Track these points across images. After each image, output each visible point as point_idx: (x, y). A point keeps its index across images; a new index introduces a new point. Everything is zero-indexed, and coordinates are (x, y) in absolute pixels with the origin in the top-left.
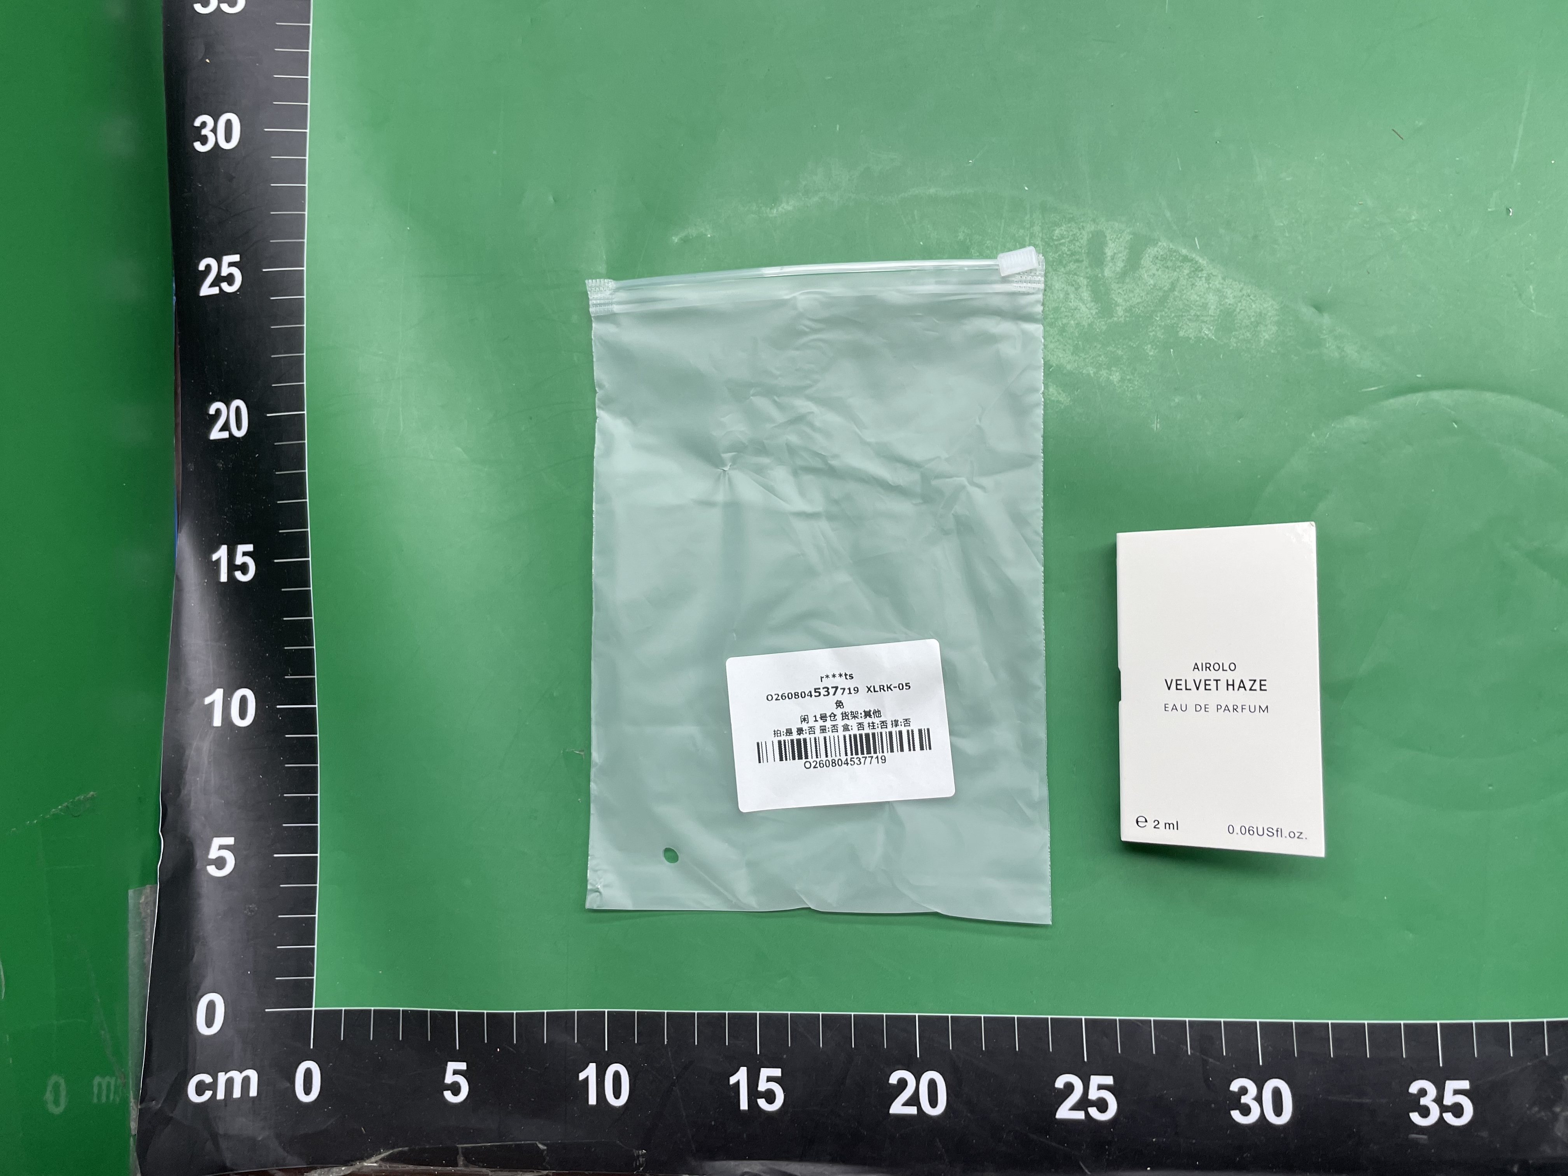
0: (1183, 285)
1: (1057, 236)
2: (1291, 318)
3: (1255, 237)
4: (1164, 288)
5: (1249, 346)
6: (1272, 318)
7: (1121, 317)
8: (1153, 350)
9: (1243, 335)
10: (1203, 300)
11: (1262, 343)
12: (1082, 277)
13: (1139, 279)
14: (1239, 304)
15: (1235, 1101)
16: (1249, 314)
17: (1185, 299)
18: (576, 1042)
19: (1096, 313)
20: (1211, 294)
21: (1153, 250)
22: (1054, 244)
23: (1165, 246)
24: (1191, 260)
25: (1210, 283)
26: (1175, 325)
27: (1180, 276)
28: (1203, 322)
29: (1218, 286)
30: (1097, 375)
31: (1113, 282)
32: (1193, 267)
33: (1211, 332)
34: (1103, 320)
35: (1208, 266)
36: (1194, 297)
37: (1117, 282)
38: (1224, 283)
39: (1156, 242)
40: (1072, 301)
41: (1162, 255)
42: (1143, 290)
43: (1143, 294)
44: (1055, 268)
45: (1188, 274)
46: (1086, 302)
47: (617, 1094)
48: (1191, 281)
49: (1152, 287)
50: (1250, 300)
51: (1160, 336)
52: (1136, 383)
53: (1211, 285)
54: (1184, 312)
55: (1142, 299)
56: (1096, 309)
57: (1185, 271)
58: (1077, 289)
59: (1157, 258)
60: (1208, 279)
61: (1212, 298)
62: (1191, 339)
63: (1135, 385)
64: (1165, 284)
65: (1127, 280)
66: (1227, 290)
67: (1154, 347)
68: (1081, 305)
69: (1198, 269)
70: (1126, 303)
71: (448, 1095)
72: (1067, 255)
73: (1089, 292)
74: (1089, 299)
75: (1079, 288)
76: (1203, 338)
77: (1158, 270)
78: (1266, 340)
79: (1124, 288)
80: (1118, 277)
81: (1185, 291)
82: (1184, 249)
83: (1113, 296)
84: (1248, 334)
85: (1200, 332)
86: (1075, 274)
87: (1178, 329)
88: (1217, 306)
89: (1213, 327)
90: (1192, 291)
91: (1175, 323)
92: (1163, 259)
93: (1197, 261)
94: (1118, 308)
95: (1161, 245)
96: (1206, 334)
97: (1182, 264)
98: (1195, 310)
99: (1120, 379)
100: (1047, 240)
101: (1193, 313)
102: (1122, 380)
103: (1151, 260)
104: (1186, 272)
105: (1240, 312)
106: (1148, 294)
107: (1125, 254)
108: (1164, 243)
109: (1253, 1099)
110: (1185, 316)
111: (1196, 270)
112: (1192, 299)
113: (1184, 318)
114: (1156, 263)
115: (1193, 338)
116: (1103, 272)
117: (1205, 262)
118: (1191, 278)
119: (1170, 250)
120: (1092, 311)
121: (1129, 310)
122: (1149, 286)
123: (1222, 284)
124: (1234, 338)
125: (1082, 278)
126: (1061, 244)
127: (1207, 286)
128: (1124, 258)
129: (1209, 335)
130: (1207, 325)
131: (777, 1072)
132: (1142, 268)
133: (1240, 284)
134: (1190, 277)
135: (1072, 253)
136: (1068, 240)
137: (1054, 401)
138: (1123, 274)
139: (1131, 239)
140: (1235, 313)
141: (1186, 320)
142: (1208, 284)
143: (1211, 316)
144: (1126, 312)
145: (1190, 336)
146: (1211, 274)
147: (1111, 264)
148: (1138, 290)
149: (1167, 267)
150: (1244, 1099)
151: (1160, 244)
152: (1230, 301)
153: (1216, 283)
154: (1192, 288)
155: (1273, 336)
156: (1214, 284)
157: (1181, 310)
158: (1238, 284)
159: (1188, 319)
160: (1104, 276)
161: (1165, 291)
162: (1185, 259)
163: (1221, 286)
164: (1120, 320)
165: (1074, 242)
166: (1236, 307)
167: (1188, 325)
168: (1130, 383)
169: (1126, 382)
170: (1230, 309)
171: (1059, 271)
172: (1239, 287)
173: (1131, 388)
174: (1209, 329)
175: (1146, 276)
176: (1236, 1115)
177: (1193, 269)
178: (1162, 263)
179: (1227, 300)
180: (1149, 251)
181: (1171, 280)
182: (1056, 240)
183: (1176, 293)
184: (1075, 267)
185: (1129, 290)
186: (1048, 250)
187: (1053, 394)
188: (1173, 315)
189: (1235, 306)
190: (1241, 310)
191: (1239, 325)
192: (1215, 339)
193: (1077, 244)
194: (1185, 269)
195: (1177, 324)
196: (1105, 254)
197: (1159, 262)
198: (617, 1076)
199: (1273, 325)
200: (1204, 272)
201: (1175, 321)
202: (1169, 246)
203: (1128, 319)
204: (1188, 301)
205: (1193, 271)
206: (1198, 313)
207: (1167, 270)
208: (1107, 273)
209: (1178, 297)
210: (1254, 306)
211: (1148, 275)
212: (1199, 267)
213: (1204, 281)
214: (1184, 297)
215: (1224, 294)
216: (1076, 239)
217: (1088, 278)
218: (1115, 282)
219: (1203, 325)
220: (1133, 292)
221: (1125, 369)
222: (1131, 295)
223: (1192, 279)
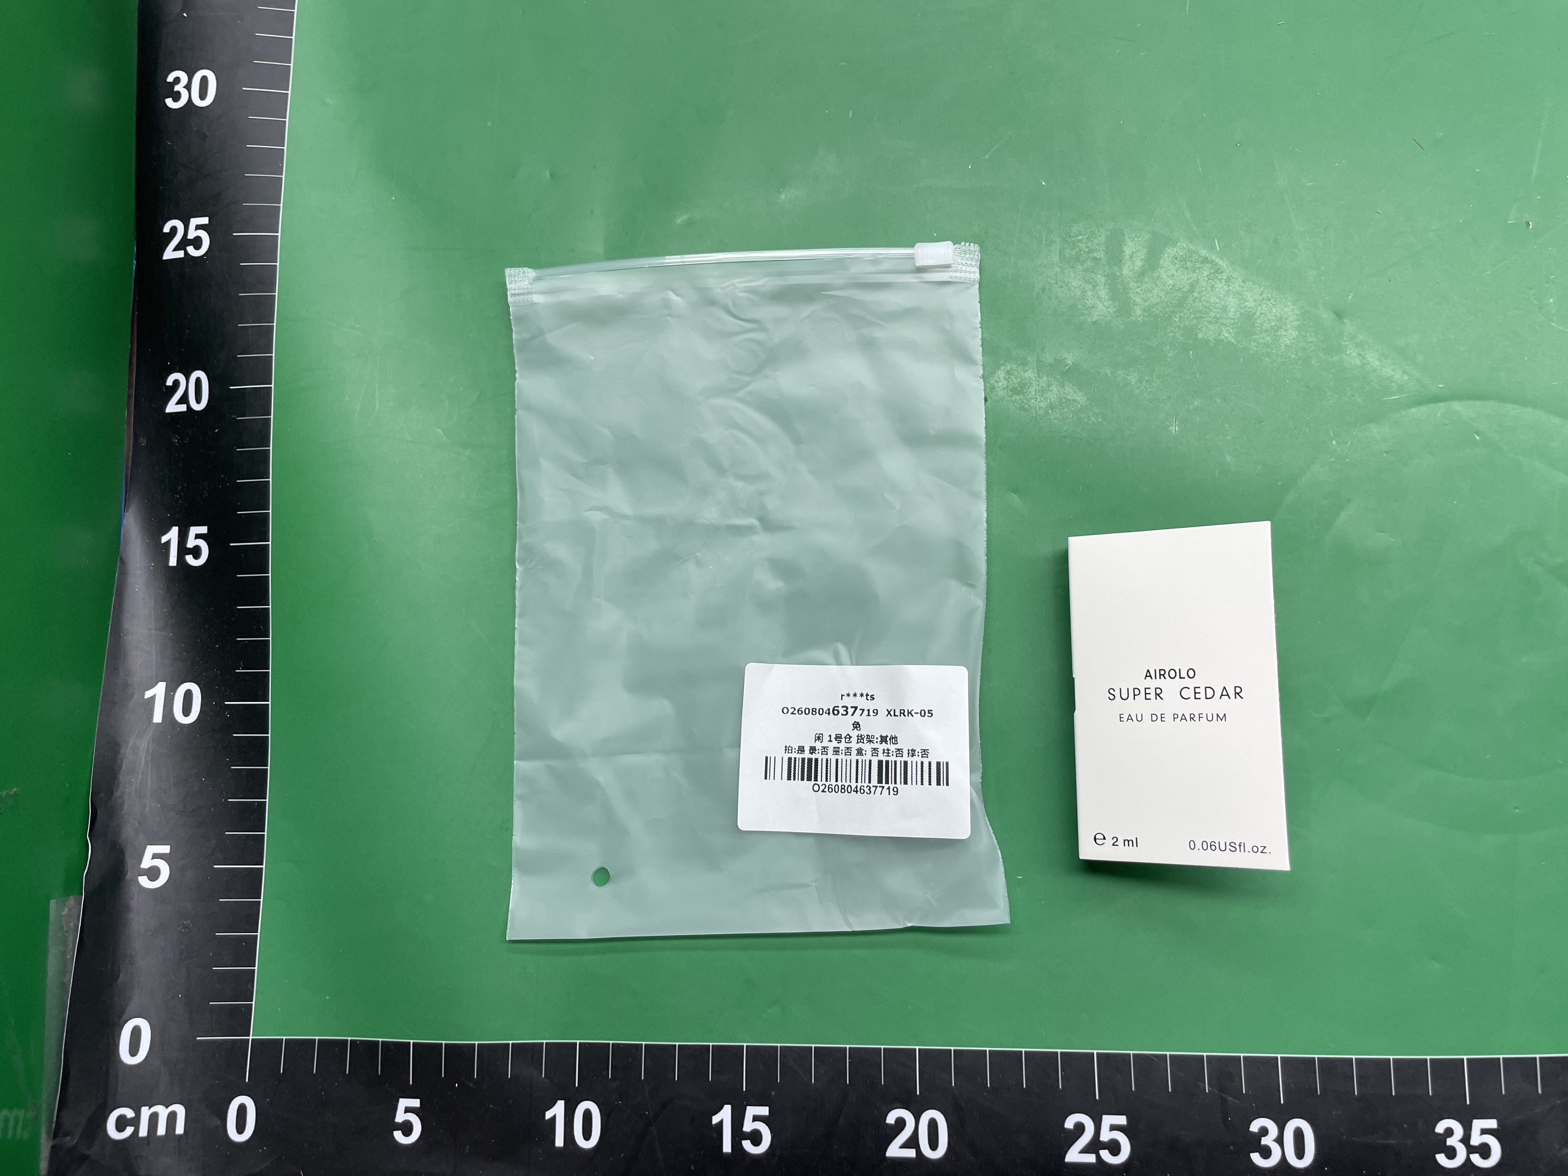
0: (1203, 287)
1: (1074, 233)
2: (1311, 324)
3: (1276, 241)
4: (1183, 289)
5: (1269, 350)
6: (1292, 323)
7: (1140, 316)
8: (1172, 352)
9: (1264, 339)
10: (1223, 303)
11: (1283, 348)
12: (1099, 274)
13: (1158, 279)
14: (1260, 308)
15: (1255, 1143)
16: (1270, 318)
17: (1204, 300)
18: (543, 1076)
19: (1114, 312)
20: (1231, 297)
21: (1172, 250)
22: (1072, 240)
23: (1185, 246)
24: (1212, 261)
25: (1230, 285)
26: (1194, 327)
27: (1199, 277)
28: (1222, 324)
29: (1238, 289)
30: (1114, 375)
31: (1131, 281)
32: (1213, 269)
33: (1231, 335)
34: (1121, 319)
35: (1228, 268)
36: (1213, 299)
37: (1135, 280)
38: (1245, 286)
39: (1175, 242)
40: (1089, 298)
41: (1181, 256)
42: (1162, 290)
43: (1162, 294)
44: (1072, 265)
45: (1207, 276)
46: (1103, 300)
47: (587, 1135)
48: (1210, 283)
49: (1171, 287)
50: (1270, 304)
51: (1179, 337)
52: (1154, 385)
53: (1230, 288)
54: (1203, 314)
55: (1161, 299)
56: (1114, 307)
57: (1204, 272)
58: (1094, 287)
59: (1176, 258)
60: (1228, 281)
61: (1232, 301)
62: (1210, 341)
63: (1153, 386)
64: (1185, 285)
65: (1146, 279)
66: (1247, 293)
67: (1173, 348)
68: (1098, 302)
69: (1218, 271)
70: (1145, 303)
71: (398, 1135)
72: (1085, 252)
73: (1107, 291)
74: (1107, 297)
75: (1097, 286)
76: (1223, 341)
77: (1177, 270)
78: (1286, 345)
79: (1143, 288)
80: (1136, 276)
81: (1205, 293)
82: (1204, 250)
83: (1132, 295)
84: (1268, 339)
85: (1220, 334)
86: (1093, 271)
87: (1198, 331)
88: (1237, 309)
89: (1233, 330)
90: (1212, 293)
91: (1194, 325)
92: (1182, 260)
93: (1217, 263)
94: (1136, 307)
95: (1180, 246)
96: (1225, 337)
97: (1201, 265)
98: (1214, 312)
99: (1138, 380)
100: (1064, 236)
101: (1212, 314)
102: (1140, 381)
103: (1171, 260)
104: (1206, 273)
105: (1260, 316)
106: (1167, 294)
107: (1144, 253)
108: (1183, 244)
109: (1274, 1141)
110: (1204, 318)
111: (1216, 272)
112: (1212, 300)
113: (1203, 320)
114: (1175, 264)
115: (1212, 341)
116: (1121, 270)
117: (1225, 264)
118: (1211, 279)
119: (1190, 251)
120: (1109, 310)
121: (1147, 310)
122: (1168, 286)
123: (1243, 287)
124: (1255, 341)
125: (1100, 276)
126: (1079, 241)
127: (1227, 288)
128: (1143, 257)
129: (1229, 338)
130: (1227, 328)
131: (764, 1111)
132: (1161, 268)
133: (1260, 288)
134: (1209, 279)
135: (1089, 250)
136: (1086, 236)
137: (1069, 400)
138: (1142, 273)
139: (1150, 238)
140: (1256, 316)
141: (1206, 322)
142: (1228, 287)
143: (1231, 318)
144: (1144, 312)
145: (1210, 338)
146: (1231, 276)
147: (1129, 263)
148: (1156, 291)
149: (1187, 268)
150: (1265, 1141)
151: (1179, 244)
152: (1251, 304)
153: (1236, 286)
154: (1211, 291)
155: (1294, 341)
156: (1234, 287)
157: (1201, 312)
158: (1258, 288)
159: (1208, 322)
160: (1122, 275)
161: (1184, 292)
162: (1205, 260)
163: (1241, 289)
164: (1138, 319)
165: (1092, 239)
166: (1257, 311)
167: (1208, 327)
168: (1148, 384)
169: (1144, 383)
170: (1251, 312)
171: (1076, 268)
172: (1260, 291)
173: (1150, 390)
174: (1229, 332)
175: (1165, 276)
176: (1256, 1158)
177: (1212, 271)
178: (1182, 263)
179: (1246, 304)
180: (1168, 251)
181: (1191, 281)
182: (1074, 237)
183: (1195, 294)
184: (1093, 264)
185: (1148, 290)
186: (1065, 246)
187: (1069, 393)
188: (1192, 316)
189: (1255, 309)
190: (1262, 314)
191: (1259, 328)
192: (1235, 343)
193: (1094, 241)
194: (1205, 270)
195: (1197, 326)
196: (1124, 252)
197: (1179, 262)
198: (587, 1115)
199: (1294, 330)
200: (1224, 274)
201: (1194, 323)
202: (1189, 247)
203: (1146, 319)
204: (1207, 302)
205: (1213, 273)
206: (1218, 316)
207: (1186, 271)
208: (1125, 272)
209: (1197, 298)
210: (1274, 310)
211: (1166, 276)
212: (1219, 269)
213: (1224, 283)
214: (1203, 299)
215: (1244, 297)
216: (1094, 236)
217: (1106, 276)
218: (1133, 281)
219: (1223, 328)
220: (1151, 291)
221: (1143, 369)
222: (1150, 295)
223: (1211, 281)
